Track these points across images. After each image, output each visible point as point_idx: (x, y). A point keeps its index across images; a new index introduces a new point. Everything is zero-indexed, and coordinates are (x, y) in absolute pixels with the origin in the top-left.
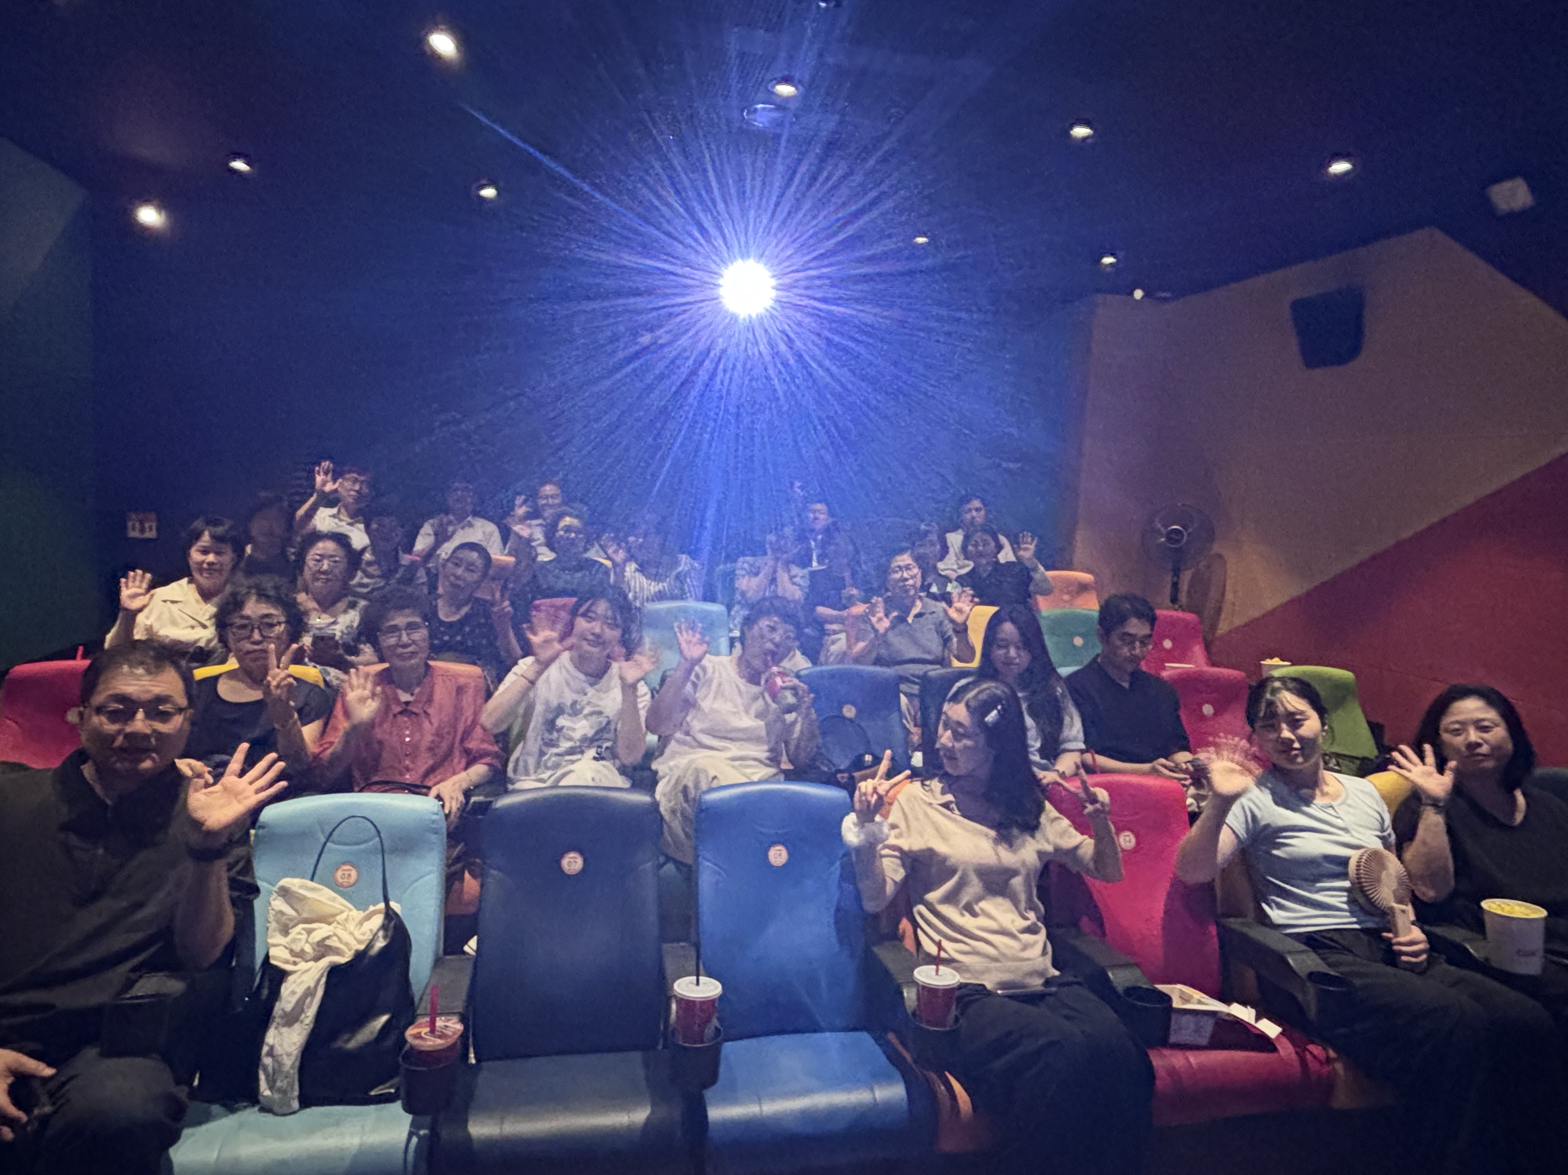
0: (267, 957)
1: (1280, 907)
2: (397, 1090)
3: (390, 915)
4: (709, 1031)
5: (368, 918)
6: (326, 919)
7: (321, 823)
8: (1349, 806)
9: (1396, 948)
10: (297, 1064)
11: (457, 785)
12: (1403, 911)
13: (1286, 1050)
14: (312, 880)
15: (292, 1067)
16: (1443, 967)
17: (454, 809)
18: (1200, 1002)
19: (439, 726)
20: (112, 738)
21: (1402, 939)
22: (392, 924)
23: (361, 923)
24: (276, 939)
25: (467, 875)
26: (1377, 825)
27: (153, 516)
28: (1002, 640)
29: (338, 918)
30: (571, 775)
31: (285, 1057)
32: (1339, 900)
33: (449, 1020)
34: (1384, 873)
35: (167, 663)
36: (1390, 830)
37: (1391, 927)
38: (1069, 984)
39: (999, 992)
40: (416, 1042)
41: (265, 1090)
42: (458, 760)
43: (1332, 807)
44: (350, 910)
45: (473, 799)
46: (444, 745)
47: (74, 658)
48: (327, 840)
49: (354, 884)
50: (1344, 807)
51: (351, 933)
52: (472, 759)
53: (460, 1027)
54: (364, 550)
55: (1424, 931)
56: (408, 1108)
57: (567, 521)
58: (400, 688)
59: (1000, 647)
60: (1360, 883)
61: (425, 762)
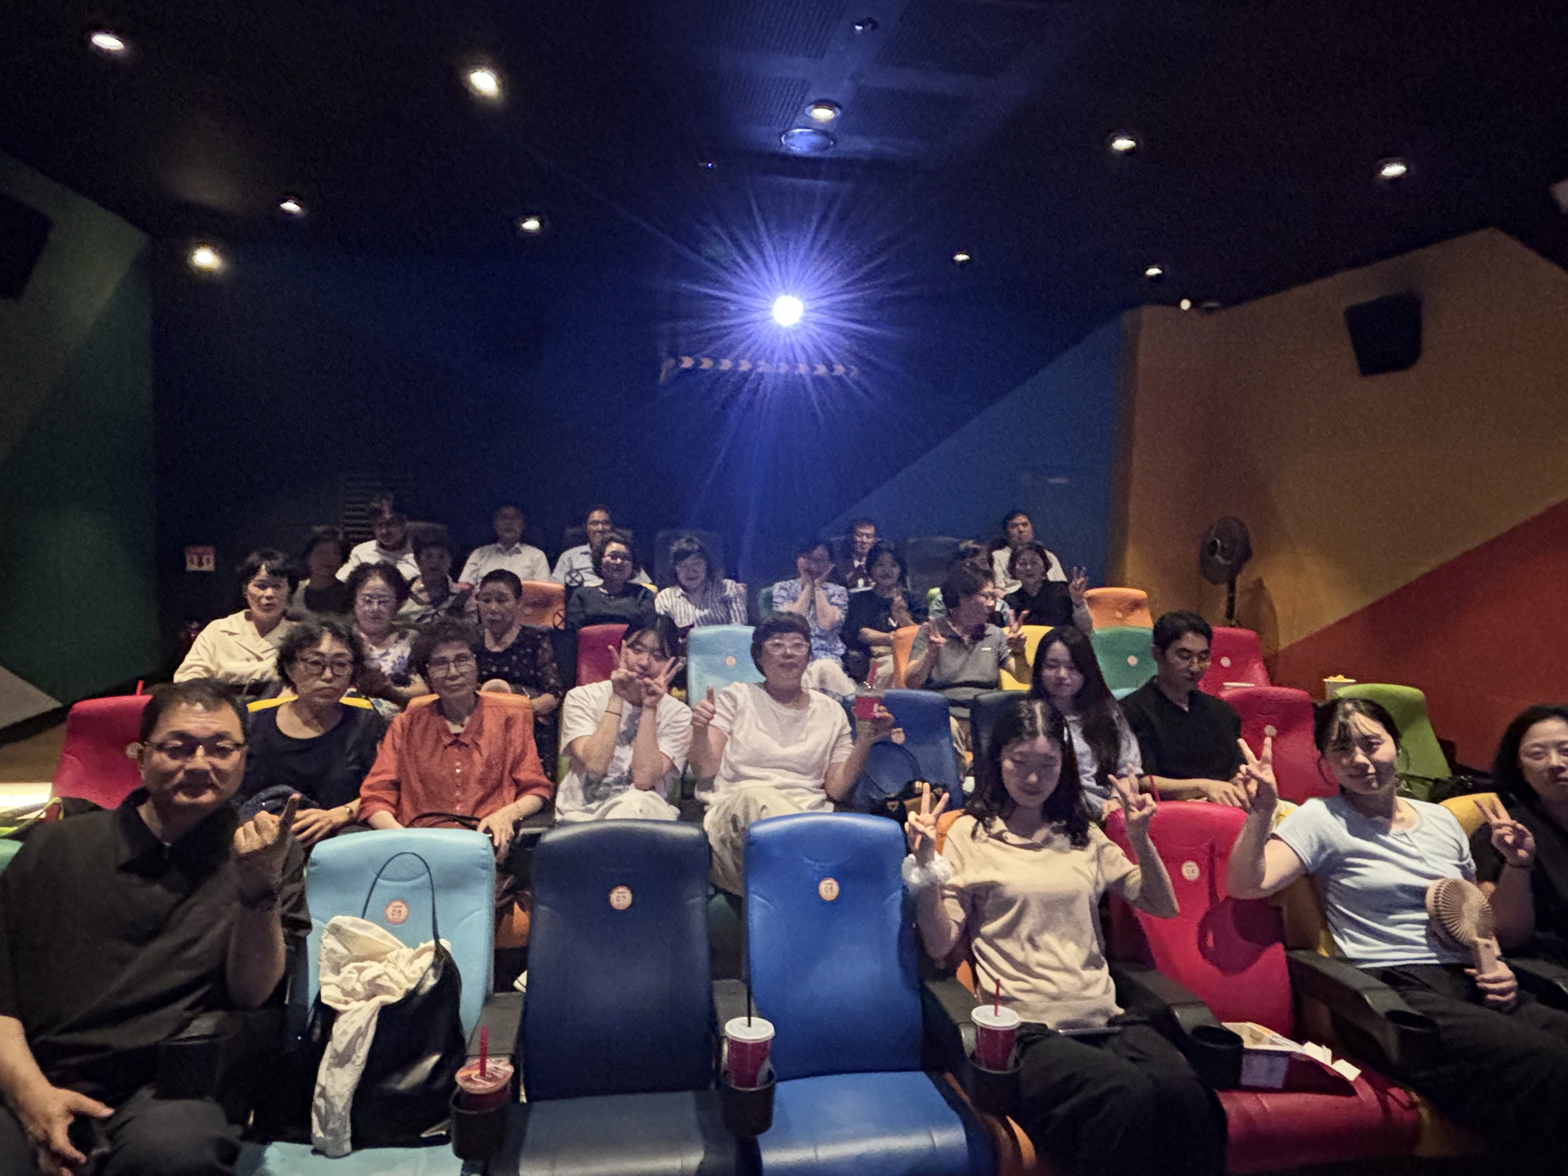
0: (319, 995)
1: (1354, 940)
2: (448, 1132)
3: (440, 952)
4: (762, 1074)
5: (418, 956)
6: (376, 957)
7: (371, 860)
8: (1426, 834)
9: (1480, 985)
10: (350, 1104)
11: (507, 817)
12: (1487, 946)
13: (1366, 1093)
14: (363, 917)
15: (344, 1108)
16: (1535, 1006)
17: (504, 843)
18: (1272, 1043)
19: (489, 756)
20: (171, 774)
21: (1487, 976)
22: (442, 963)
23: (411, 961)
24: (328, 977)
25: (516, 907)
26: (1455, 853)
27: (210, 549)
28: (1053, 660)
29: (389, 956)
30: (619, 807)
31: (337, 1098)
32: (1417, 934)
33: (499, 1061)
34: (1465, 904)
35: (223, 700)
36: (1470, 860)
37: (1475, 963)
38: (1132, 1023)
39: (1061, 1031)
40: (468, 1085)
41: (317, 1132)
42: (509, 791)
43: (1405, 834)
44: (401, 948)
45: (523, 831)
46: (494, 775)
47: (132, 692)
48: (378, 876)
49: (404, 921)
50: (1417, 834)
51: (401, 972)
52: (521, 789)
53: (510, 1069)
54: (414, 580)
55: (1511, 968)
56: (459, 1153)
57: (614, 547)
58: (449, 719)
59: (1051, 667)
60: (1439, 915)
61: (476, 792)
